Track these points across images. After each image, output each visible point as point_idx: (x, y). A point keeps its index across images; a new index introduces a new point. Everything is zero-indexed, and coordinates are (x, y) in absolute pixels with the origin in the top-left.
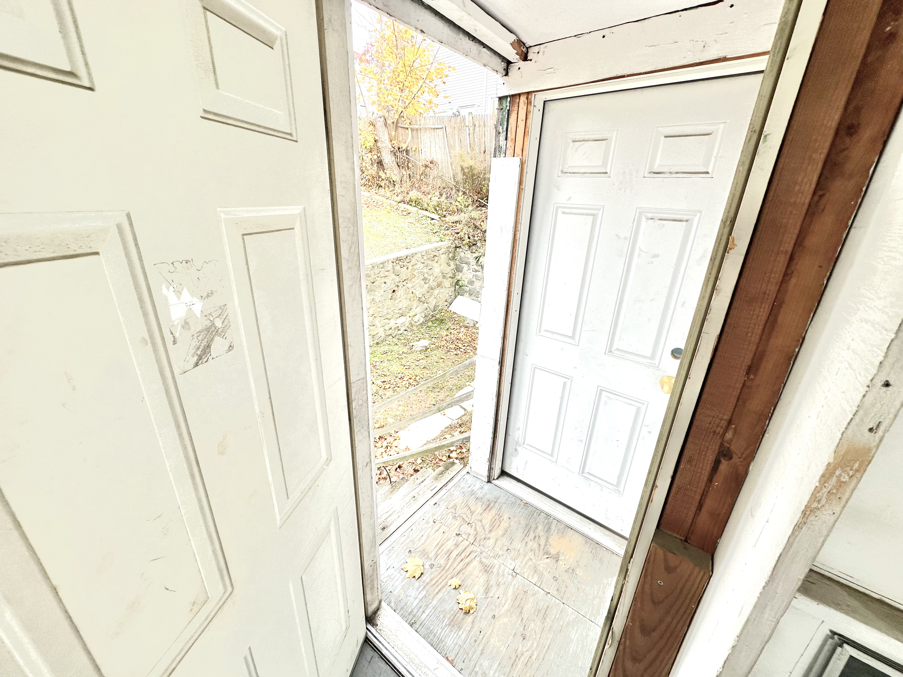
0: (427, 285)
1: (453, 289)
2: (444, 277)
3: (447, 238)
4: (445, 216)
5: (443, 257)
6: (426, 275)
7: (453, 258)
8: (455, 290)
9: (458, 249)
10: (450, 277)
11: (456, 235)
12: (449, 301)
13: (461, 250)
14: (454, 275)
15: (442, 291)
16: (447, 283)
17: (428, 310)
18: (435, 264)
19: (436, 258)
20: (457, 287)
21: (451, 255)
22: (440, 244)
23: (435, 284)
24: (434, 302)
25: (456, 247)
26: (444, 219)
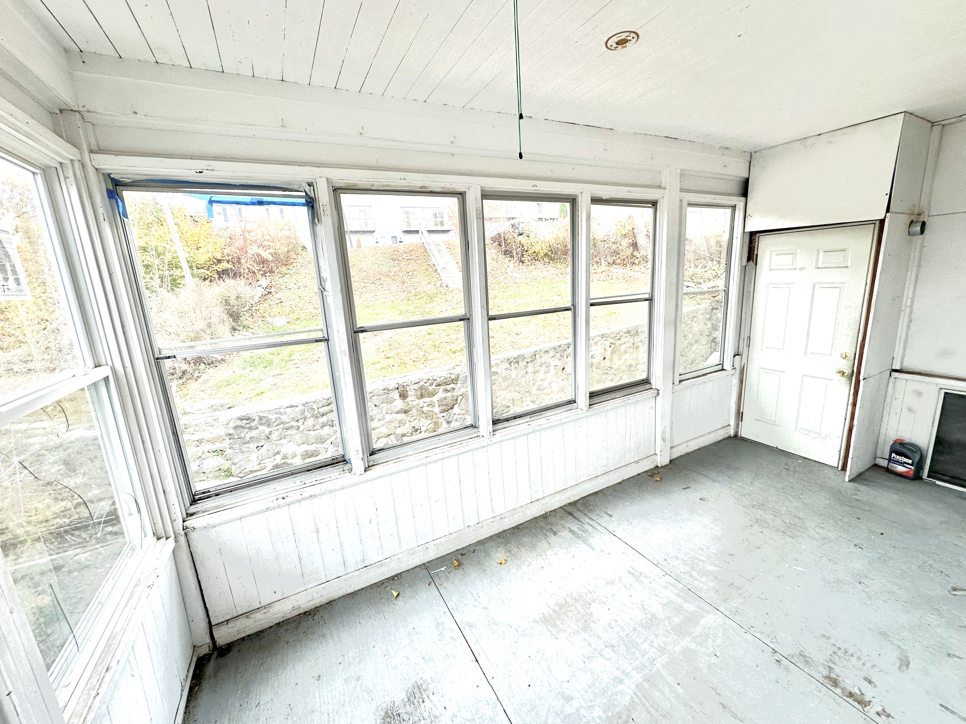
0: (686, 342)
1: (709, 345)
2: (701, 335)
3: (704, 301)
4: (700, 283)
5: (701, 317)
6: (686, 333)
7: (710, 319)
8: (711, 347)
9: (714, 310)
10: (707, 335)
11: (712, 299)
12: (705, 356)
13: (717, 311)
14: (710, 333)
15: (699, 347)
16: (704, 340)
17: (687, 362)
18: (694, 324)
19: (695, 319)
20: (713, 344)
21: (708, 316)
22: (698, 306)
23: (694, 340)
24: (692, 357)
25: (713, 309)
26: (699, 286)
